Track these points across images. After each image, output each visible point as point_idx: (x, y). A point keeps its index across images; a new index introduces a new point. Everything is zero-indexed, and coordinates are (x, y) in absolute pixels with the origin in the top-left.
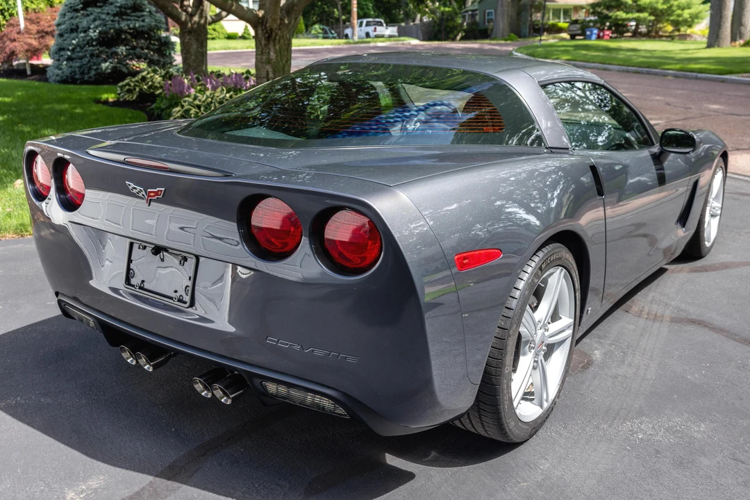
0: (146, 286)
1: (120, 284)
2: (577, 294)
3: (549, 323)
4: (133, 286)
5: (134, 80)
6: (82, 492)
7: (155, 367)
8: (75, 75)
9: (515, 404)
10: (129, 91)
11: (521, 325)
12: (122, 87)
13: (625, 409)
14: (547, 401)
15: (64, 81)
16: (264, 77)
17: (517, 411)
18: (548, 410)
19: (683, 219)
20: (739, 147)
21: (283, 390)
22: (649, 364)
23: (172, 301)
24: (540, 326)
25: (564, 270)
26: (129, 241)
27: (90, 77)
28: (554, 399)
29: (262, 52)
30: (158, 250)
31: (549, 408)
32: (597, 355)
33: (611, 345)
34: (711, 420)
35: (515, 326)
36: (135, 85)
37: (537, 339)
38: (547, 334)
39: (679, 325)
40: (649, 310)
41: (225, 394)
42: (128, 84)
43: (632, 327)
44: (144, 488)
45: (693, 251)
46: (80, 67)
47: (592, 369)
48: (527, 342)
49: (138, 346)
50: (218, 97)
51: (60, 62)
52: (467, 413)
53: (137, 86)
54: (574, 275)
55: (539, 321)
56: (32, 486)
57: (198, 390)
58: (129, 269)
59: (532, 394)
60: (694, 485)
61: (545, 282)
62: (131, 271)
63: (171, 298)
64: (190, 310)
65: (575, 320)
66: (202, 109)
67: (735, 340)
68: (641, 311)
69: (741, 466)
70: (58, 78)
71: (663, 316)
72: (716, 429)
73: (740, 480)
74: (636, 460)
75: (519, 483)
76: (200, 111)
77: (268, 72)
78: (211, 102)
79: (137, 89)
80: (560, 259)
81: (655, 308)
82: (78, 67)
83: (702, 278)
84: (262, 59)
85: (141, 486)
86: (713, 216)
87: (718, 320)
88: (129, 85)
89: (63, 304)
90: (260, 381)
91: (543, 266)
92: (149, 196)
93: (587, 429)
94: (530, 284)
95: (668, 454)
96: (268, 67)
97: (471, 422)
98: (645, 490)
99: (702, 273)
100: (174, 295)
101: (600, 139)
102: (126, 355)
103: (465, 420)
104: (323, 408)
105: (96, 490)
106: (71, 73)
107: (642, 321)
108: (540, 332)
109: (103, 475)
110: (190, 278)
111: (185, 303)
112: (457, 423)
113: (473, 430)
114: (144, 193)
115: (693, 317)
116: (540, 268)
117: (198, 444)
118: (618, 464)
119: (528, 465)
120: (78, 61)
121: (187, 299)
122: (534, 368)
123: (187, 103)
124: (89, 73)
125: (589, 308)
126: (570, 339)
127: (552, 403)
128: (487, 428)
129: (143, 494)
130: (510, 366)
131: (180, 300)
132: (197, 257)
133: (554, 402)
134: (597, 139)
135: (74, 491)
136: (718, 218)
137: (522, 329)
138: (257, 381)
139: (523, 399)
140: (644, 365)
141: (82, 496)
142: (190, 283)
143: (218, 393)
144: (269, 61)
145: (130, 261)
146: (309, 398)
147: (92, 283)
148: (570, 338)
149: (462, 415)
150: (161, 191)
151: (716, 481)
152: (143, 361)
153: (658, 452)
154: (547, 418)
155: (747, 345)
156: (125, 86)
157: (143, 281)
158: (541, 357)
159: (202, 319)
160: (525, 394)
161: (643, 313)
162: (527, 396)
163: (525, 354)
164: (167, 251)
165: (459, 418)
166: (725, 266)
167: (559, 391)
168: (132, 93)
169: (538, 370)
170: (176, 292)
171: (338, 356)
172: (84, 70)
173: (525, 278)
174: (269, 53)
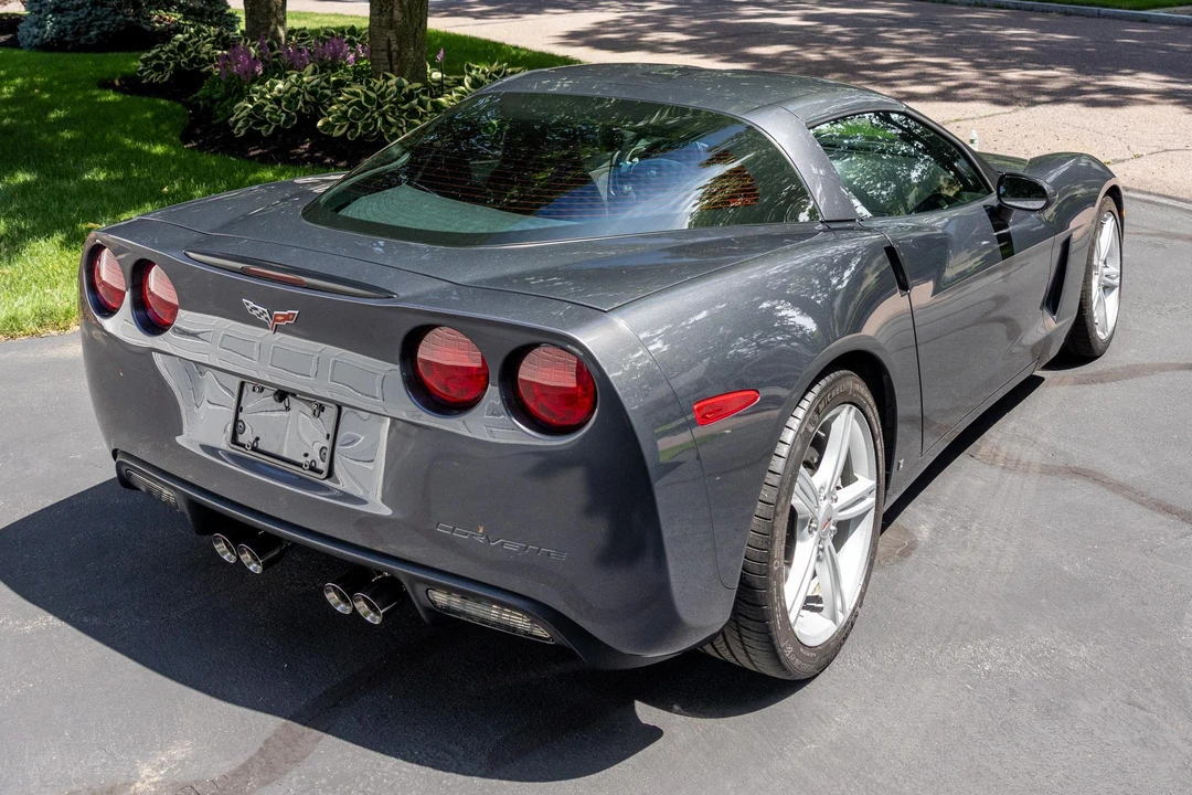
0: (261, 446)
1: (223, 442)
2: (878, 442)
3: (838, 488)
4: (243, 446)
5: (167, 49)
6: (162, 765)
7: (265, 566)
8: (65, 35)
9: (792, 617)
10: (158, 68)
11: (794, 495)
12: (145, 62)
13: (965, 623)
14: (843, 611)
15: (45, 47)
16: (383, 50)
17: (796, 629)
18: (845, 627)
19: (1053, 301)
20: (1168, 146)
21: (455, 602)
22: (1005, 547)
23: (301, 470)
24: (823, 495)
25: (854, 408)
26: (239, 380)
27: (90, 39)
28: (854, 609)
29: (381, 10)
30: (282, 395)
31: (847, 623)
32: (924, 532)
33: (944, 514)
34: (1096, 640)
35: (783, 499)
36: (168, 58)
37: (821, 514)
38: (835, 506)
39: (1055, 478)
40: (1008, 454)
41: (372, 607)
42: (157, 57)
43: (979, 483)
44: (252, 759)
45: (1079, 348)
46: (74, 23)
47: (914, 556)
48: (804, 522)
49: (240, 534)
50: (308, 83)
51: (42, 16)
52: (722, 632)
53: (171, 59)
54: (870, 414)
55: (822, 488)
56: (88, 757)
57: (332, 602)
58: (237, 420)
59: (818, 599)
60: (1066, 744)
61: (826, 428)
62: (240, 424)
63: (300, 465)
64: (327, 482)
65: (878, 482)
66: (283, 103)
67: (1141, 504)
68: (995, 455)
69: (1140, 714)
70: (37, 40)
71: (1029, 464)
72: (1104, 655)
73: (1137, 736)
74: (979, 706)
75: (805, 744)
76: (280, 107)
77: (389, 41)
78: (298, 93)
79: (172, 64)
80: (845, 393)
81: (1016, 448)
82: (70, 24)
83: (1095, 392)
84: (380, 21)
85: (247, 756)
86: (1107, 288)
87: (1117, 470)
88: (159, 58)
89: (124, 468)
90: (424, 588)
91: (821, 407)
92: (276, 320)
93: (907, 656)
94: (802, 435)
95: (1029, 696)
96: (391, 34)
97: (729, 647)
98: (993, 754)
99: (1094, 386)
100: (302, 460)
101: (914, 174)
102: (220, 548)
103: (720, 644)
104: (514, 629)
105: (182, 763)
106: (58, 33)
107: (996, 472)
108: (824, 504)
109: (189, 738)
110: (328, 436)
111: (320, 472)
112: (709, 649)
113: (733, 660)
114: (268, 316)
115: (1077, 465)
116: (817, 411)
117: (324, 688)
118: (953, 713)
119: (818, 715)
120: (72, 12)
121: (322, 466)
122: (818, 559)
123: (258, 95)
124: (88, 32)
125: (900, 462)
126: (873, 512)
127: (852, 615)
128: (753, 657)
129: (252, 767)
130: (779, 559)
131: (313, 469)
132: (339, 408)
133: (854, 614)
134: (909, 175)
135: (150, 764)
136: (1116, 292)
137: (796, 501)
138: (420, 589)
139: (804, 608)
140: (997, 548)
141: (162, 772)
142: (328, 444)
143: (362, 607)
144: (391, 25)
145: (239, 409)
146: (494, 613)
147: (179, 439)
148: (873, 510)
149: (714, 636)
150: (294, 314)
151: (1099, 739)
152: (246, 558)
153: (1013, 692)
154: (844, 639)
155: (1159, 511)
156: (151, 59)
157: (257, 439)
158: (829, 543)
159: (346, 497)
160: (809, 599)
161: (999, 458)
162: (812, 603)
163: (803, 539)
164: (294, 395)
165: (711, 640)
166: (1133, 372)
167: (862, 595)
168: (163, 70)
169: (825, 562)
170: (306, 455)
171: (538, 551)
172: (80, 28)
173: (795, 427)
174: (392, 11)
